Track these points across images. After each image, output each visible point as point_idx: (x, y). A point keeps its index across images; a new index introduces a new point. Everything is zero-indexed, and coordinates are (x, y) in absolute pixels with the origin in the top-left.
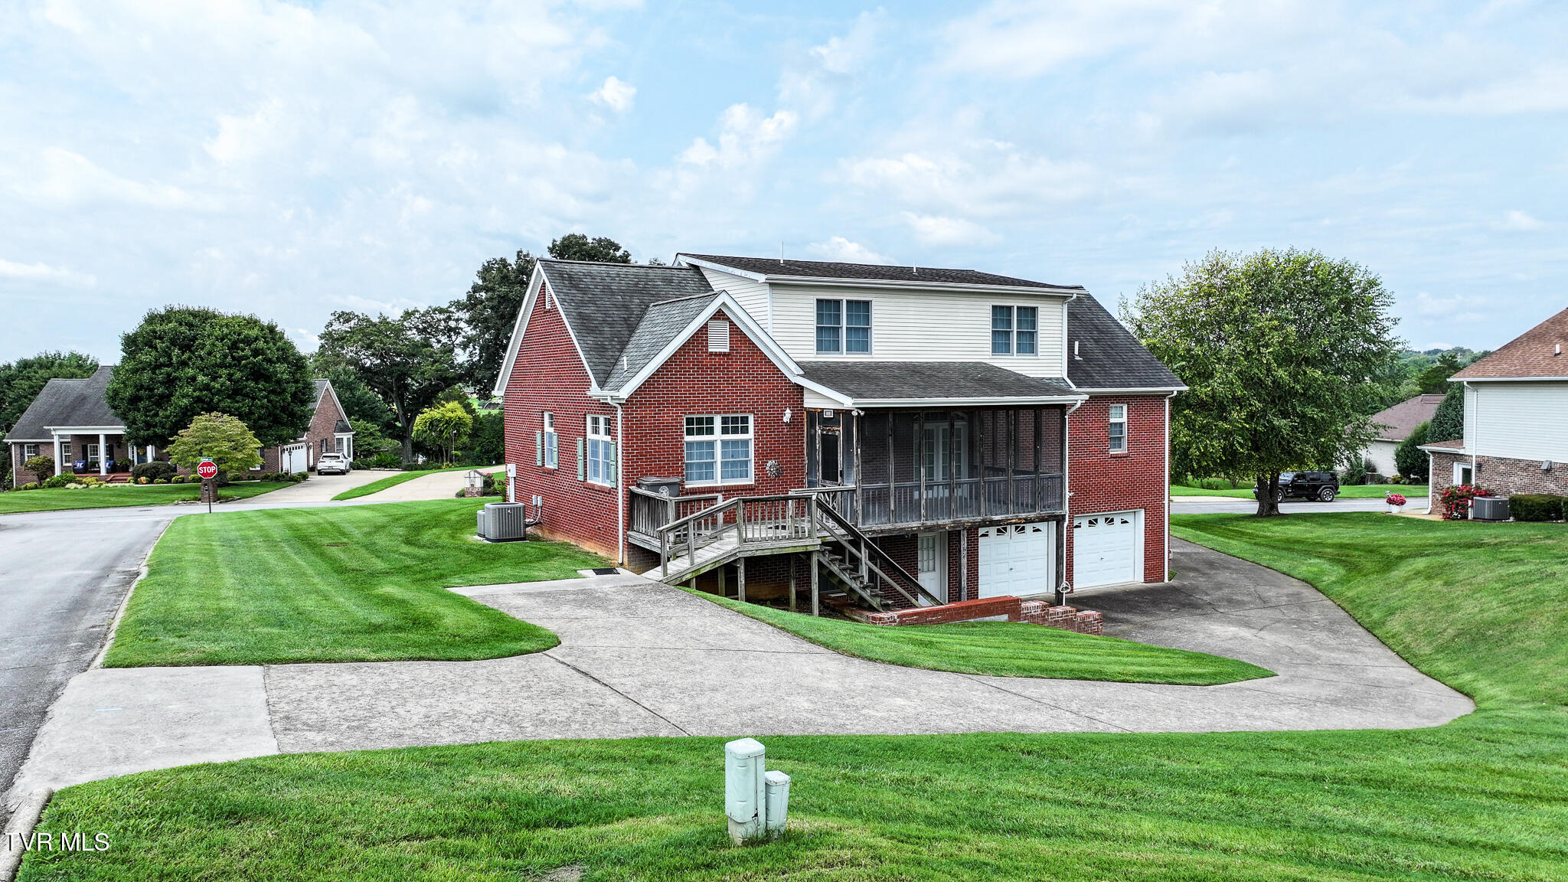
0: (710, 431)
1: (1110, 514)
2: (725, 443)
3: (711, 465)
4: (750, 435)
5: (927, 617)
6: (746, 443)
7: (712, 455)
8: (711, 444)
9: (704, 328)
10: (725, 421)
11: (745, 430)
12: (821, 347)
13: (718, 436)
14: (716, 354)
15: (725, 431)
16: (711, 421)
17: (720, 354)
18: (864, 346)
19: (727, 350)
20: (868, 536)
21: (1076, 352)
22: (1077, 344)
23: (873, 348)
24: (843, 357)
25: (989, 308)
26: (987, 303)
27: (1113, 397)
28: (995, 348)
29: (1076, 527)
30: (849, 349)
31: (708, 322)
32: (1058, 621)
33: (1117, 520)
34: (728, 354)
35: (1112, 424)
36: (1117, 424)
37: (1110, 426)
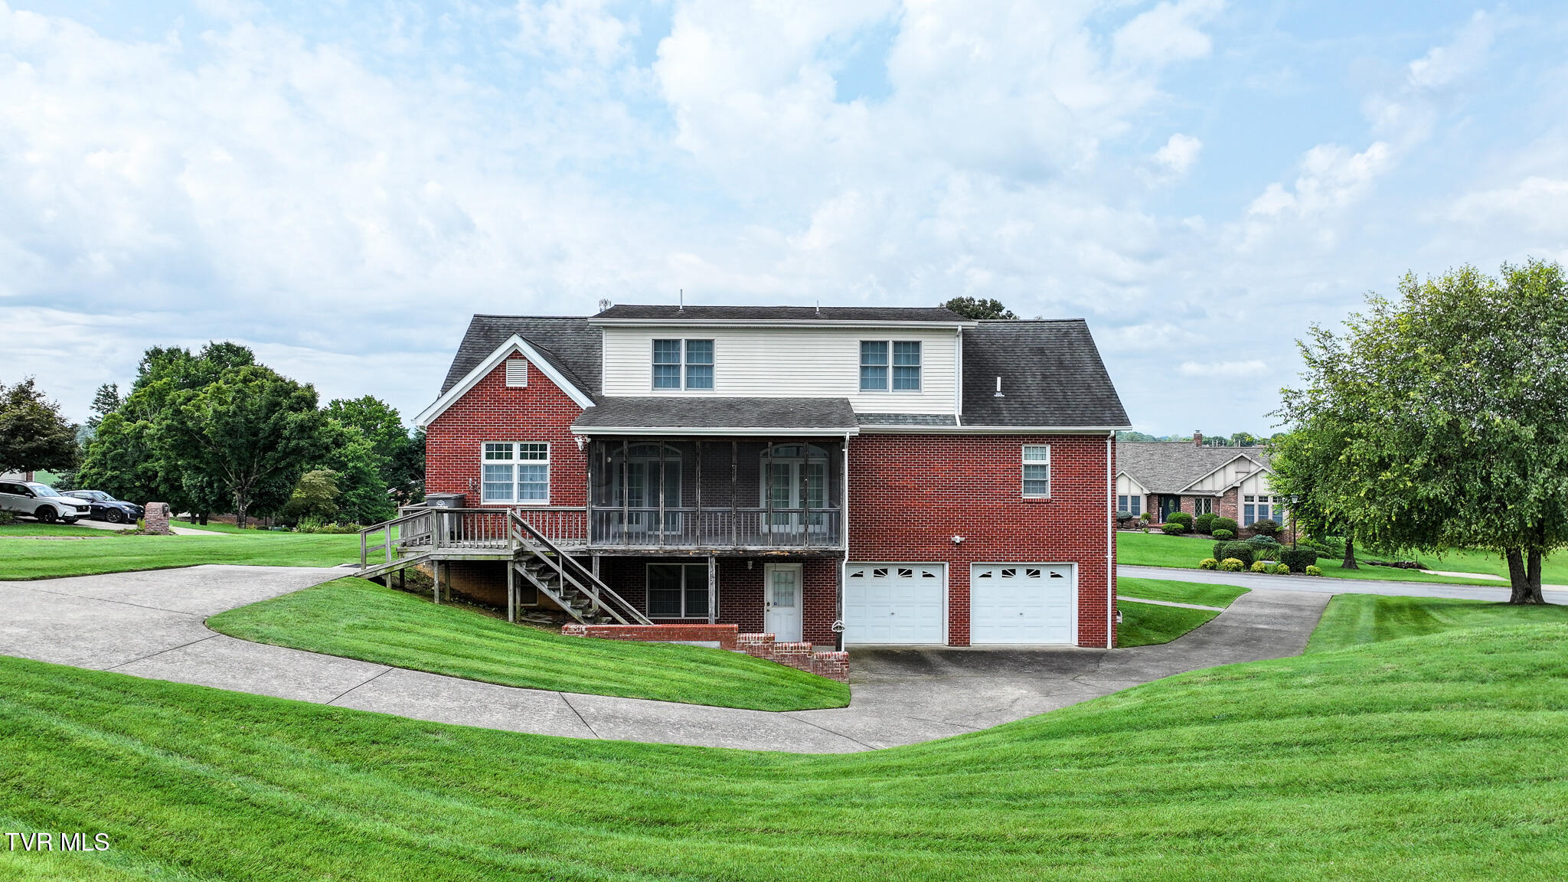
0: (509, 456)
1: (1034, 565)
2: (523, 468)
3: (510, 486)
4: (547, 462)
5: (617, 634)
6: (543, 468)
7: (510, 477)
8: (509, 468)
9: (503, 365)
10: (524, 447)
11: (543, 456)
12: (657, 383)
13: (516, 460)
14: (512, 389)
15: (523, 456)
16: (509, 448)
17: (520, 389)
18: (708, 383)
19: (526, 386)
20: (599, 555)
21: (999, 389)
22: (999, 379)
23: (715, 384)
24: (682, 393)
25: (858, 343)
26: (856, 339)
27: (1027, 436)
28: (865, 385)
29: (984, 576)
30: (689, 385)
31: (505, 360)
32: (785, 656)
33: (1045, 573)
34: (525, 389)
35: (1026, 466)
36: (1035, 467)
37: (1023, 468)
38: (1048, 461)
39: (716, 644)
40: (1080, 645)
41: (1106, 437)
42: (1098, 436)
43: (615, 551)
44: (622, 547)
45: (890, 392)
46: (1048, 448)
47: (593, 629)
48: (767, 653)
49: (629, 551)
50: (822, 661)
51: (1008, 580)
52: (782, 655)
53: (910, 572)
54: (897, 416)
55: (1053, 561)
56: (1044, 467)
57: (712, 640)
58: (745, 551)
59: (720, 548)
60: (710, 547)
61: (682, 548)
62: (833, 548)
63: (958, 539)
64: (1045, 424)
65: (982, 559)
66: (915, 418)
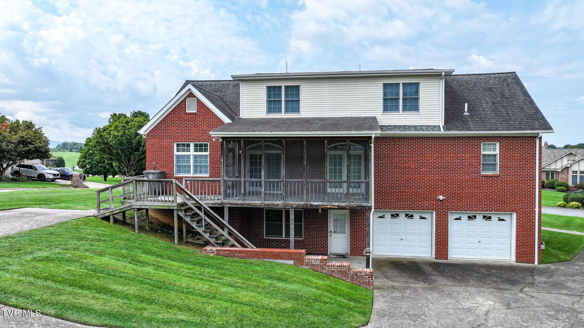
0: (189, 151)
1: (488, 214)
2: (195, 157)
3: (189, 166)
4: (208, 153)
5: (235, 253)
6: (206, 156)
7: (189, 161)
8: (189, 156)
9: (184, 101)
10: (196, 146)
11: (206, 150)
12: (270, 110)
13: (192, 152)
14: (189, 114)
15: (196, 150)
16: (188, 146)
17: (193, 114)
18: (297, 110)
19: (196, 112)
20: (228, 206)
21: (466, 110)
22: (466, 105)
23: (301, 110)
24: (283, 115)
25: (382, 85)
26: (381, 83)
27: (484, 137)
28: (386, 109)
29: (456, 219)
30: (287, 111)
31: (185, 98)
32: (334, 271)
33: (495, 218)
34: (195, 113)
35: (484, 155)
36: (489, 155)
37: (482, 156)
38: (497, 152)
39: (291, 262)
40: (517, 261)
41: (536, 137)
42: (530, 137)
43: (237, 204)
44: (240, 202)
45: (401, 113)
46: (498, 144)
47: (220, 250)
48: (322, 269)
49: (244, 204)
50: (356, 275)
51: (471, 222)
52: (331, 271)
53: (412, 216)
54: (405, 126)
55: (500, 211)
56: (495, 156)
57: (289, 260)
58: (311, 205)
59: (297, 203)
60: (291, 203)
61: (274, 203)
62: (365, 204)
63: (441, 197)
64: (497, 129)
65: (456, 209)
66: (415, 127)
